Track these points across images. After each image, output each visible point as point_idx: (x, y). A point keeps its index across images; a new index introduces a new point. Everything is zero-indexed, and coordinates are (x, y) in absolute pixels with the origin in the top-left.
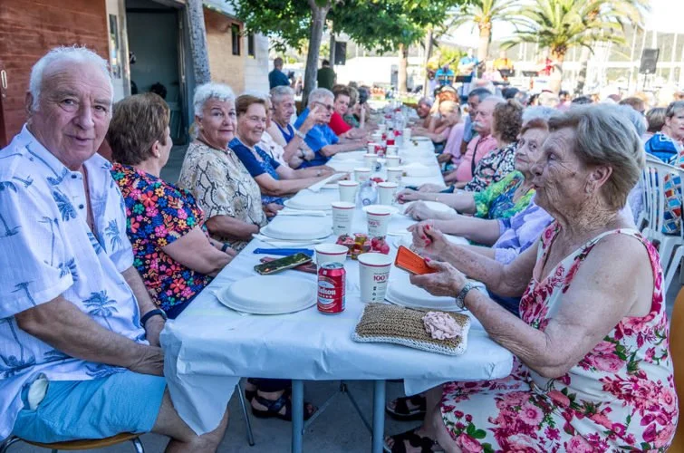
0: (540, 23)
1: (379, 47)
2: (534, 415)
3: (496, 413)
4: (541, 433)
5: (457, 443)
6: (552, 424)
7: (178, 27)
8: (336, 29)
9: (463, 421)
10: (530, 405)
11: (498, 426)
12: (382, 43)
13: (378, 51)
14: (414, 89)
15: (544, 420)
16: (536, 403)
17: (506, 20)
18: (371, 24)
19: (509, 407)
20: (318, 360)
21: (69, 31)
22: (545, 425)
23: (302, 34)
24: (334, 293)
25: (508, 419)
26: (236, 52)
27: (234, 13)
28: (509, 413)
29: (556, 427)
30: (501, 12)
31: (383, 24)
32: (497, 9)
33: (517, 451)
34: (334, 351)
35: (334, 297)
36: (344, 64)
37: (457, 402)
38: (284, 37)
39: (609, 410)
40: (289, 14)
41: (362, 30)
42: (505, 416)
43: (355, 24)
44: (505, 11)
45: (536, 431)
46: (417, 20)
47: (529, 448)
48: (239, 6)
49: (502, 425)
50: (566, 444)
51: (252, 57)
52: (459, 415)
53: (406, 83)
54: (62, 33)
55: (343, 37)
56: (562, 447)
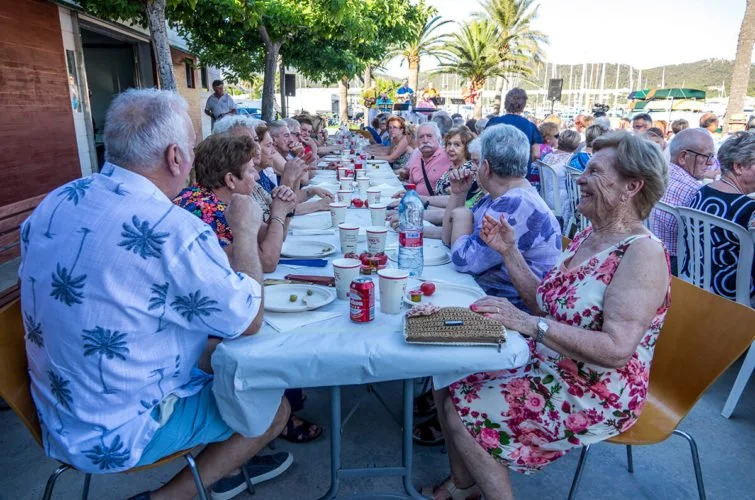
0: (461, 57)
1: (324, 79)
2: (538, 402)
3: (506, 407)
4: (545, 417)
5: (478, 439)
6: (552, 407)
7: (133, 62)
8: (286, 63)
9: (480, 419)
10: (533, 394)
11: (510, 417)
12: (327, 75)
13: (324, 83)
14: (354, 117)
15: (546, 405)
16: (537, 391)
17: (430, 54)
18: (318, 59)
19: (516, 400)
20: (365, 365)
21: (27, 66)
22: (547, 409)
23: (253, 67)
24: (361, 304)
25: (517, 410)
26: (191, 85)
27: (187, 48)
28: (517, 405)
29: (556, 409)
30: (426, 48)
31: (331, 59)
32: (424, 45)
33: (527, 434)
34: (379, 356)
35: (361, 308)
36: (294, 94)
37: (469, 401)
38: (235, 70)
39: (608, 380)
40: (240, 48)
41: (308, 63)
42: (514, 408)
43: (304, 59)
44: (431, 46)
45: (541, 416)
46: (360, 55)
47: (537, 430)
48: (191, 41)
49: (514, 416)
50: (564, 422)
51: (206, 90)
52: (475, 414)
53: (347, 112)
54: (20, 69)
55: (291, 70)
56: (562, 424)
